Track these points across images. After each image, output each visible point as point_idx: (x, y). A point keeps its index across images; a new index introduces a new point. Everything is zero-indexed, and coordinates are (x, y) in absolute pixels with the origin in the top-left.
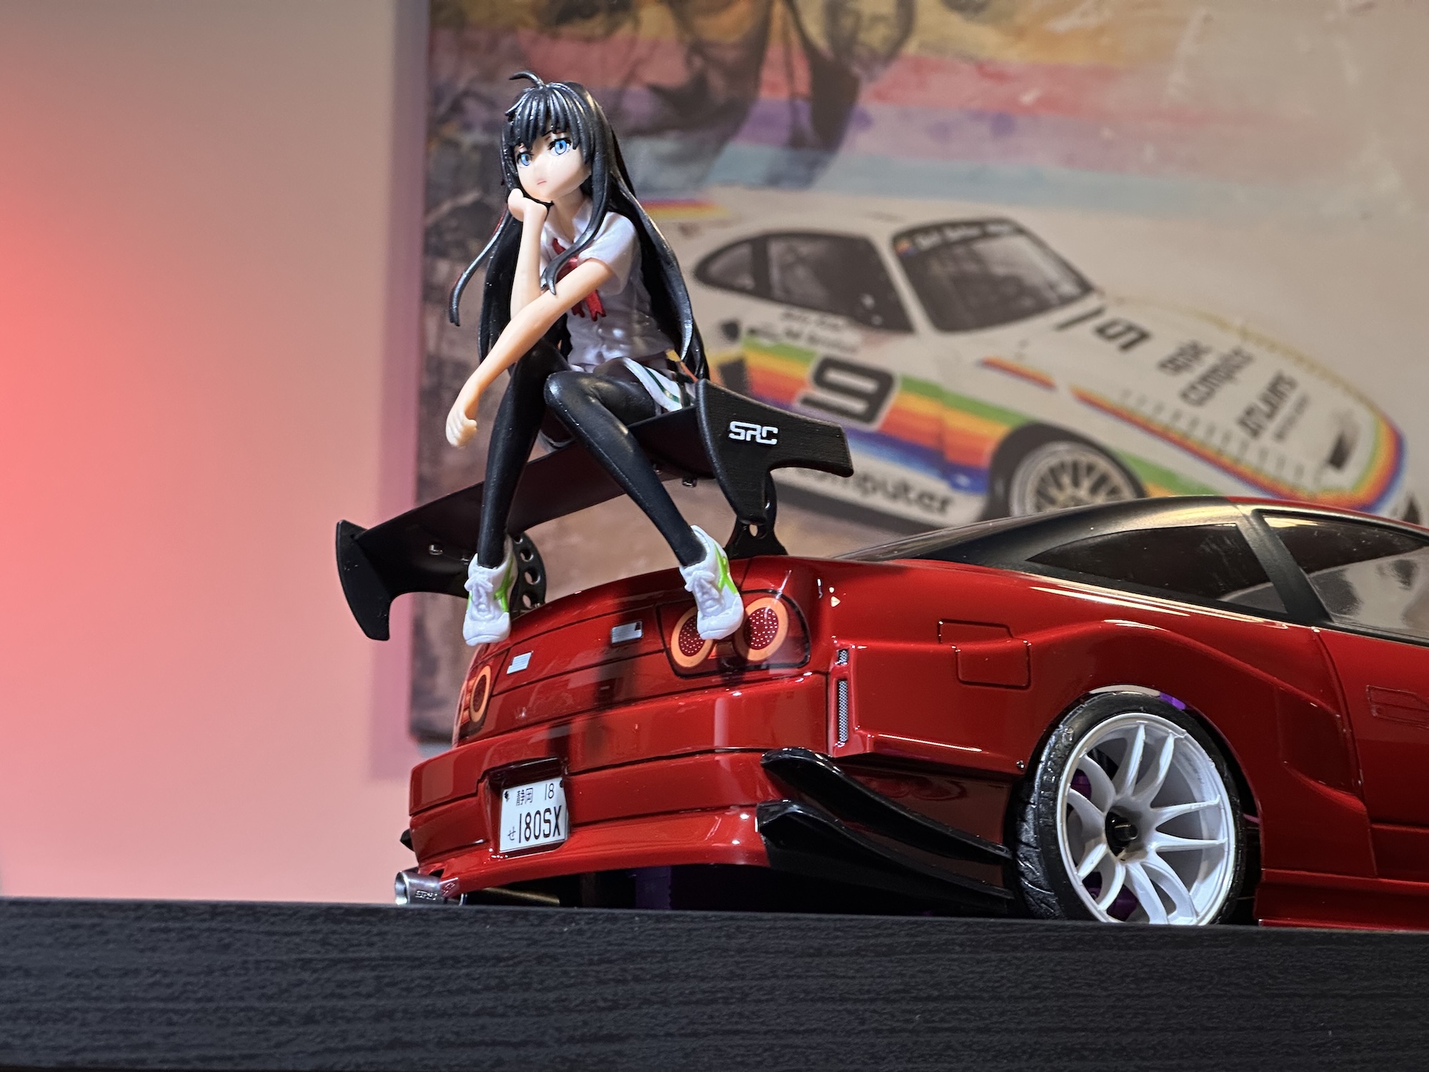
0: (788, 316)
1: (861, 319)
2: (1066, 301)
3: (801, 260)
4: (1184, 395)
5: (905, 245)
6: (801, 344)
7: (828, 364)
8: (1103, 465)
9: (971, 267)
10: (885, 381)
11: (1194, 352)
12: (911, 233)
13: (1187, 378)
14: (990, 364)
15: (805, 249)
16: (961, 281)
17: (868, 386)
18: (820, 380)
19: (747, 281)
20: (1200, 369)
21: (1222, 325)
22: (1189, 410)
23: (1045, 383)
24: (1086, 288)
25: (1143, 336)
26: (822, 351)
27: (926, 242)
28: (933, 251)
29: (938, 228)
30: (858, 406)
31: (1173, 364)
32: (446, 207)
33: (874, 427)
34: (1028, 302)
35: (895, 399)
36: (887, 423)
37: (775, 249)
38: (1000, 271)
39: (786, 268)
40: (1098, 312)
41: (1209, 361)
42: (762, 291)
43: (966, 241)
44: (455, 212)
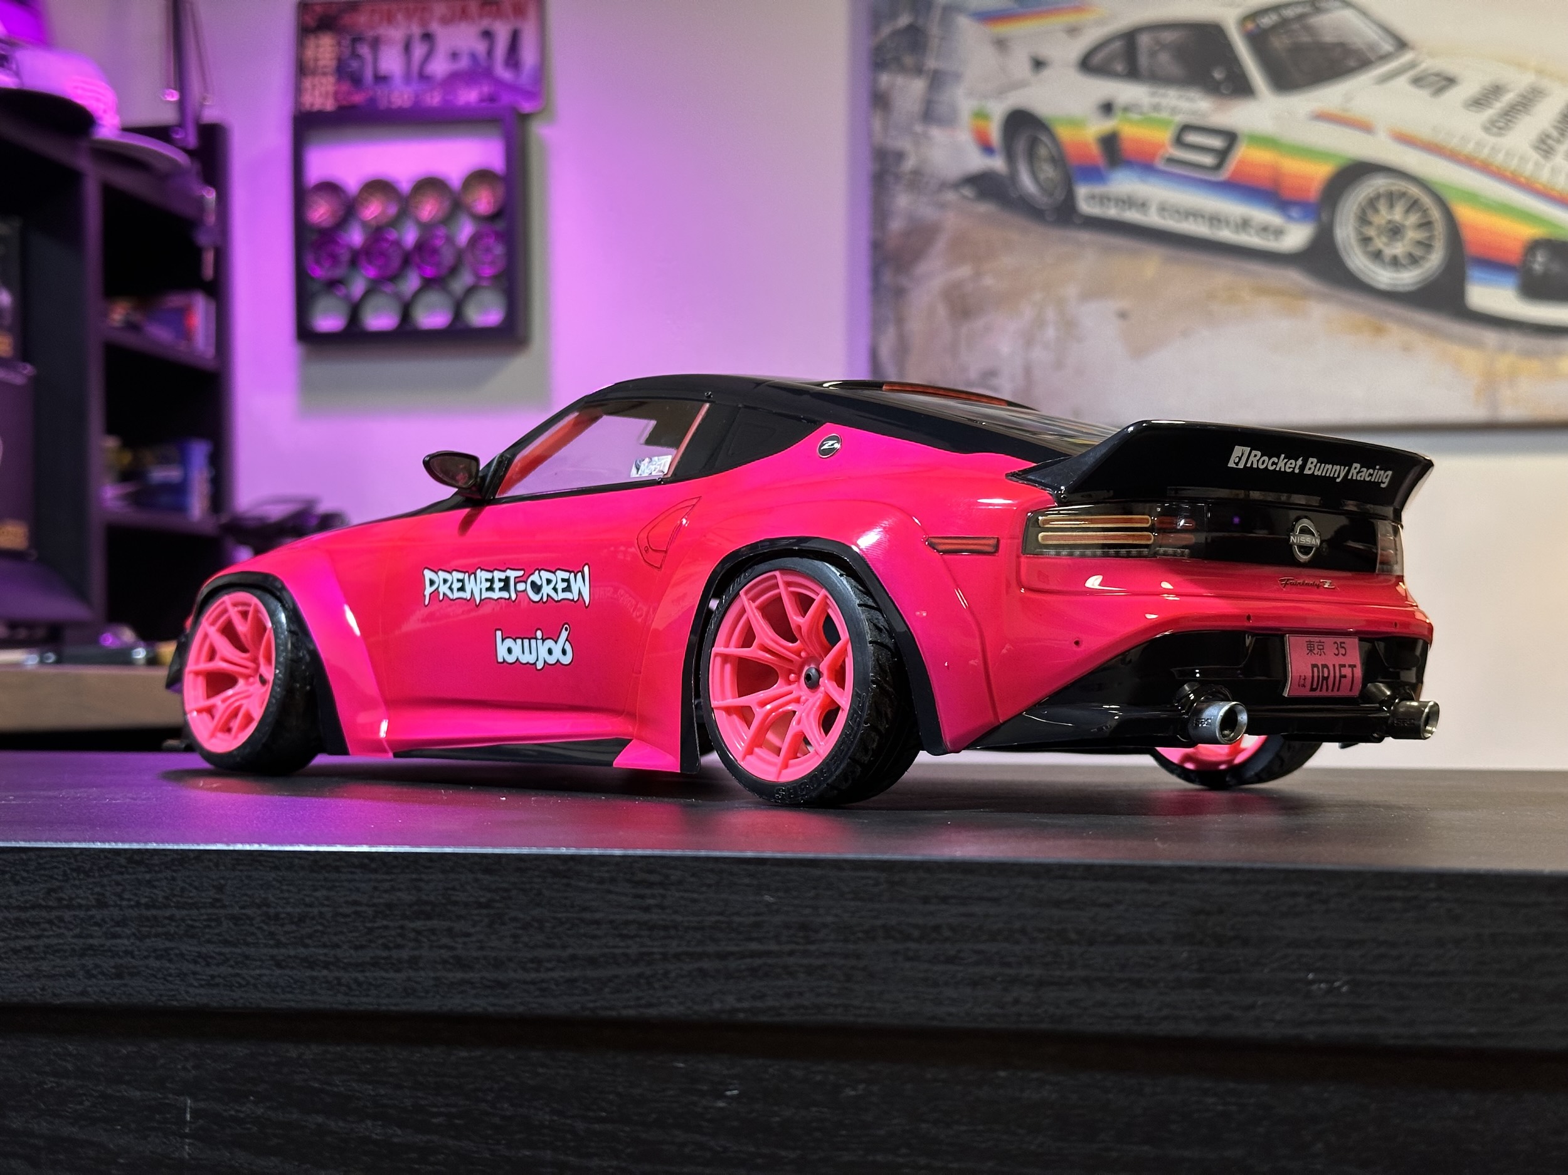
0: (1153, 94)
1: (1213, 88)
2: (1384, 58)
3: (1163, 47)
4: (1486, 129)
5: (1250, 26)
6: (1164, 115)
7: (1186, 128)
8: (1414, 190)
9: (1305, 39)
10: (1231, 137)
11: (1495, 91)
12: (1254, 16)
13: (1489, 113)
14: (1322, 117)
15: (1168, 37)
16: (1297, 50)
17: (1217, 143)
18: (1179, 141)
19: (1119, 67)
20: (1499, 105)
21: (1521, 66)
22: (1491, 140)
23: (1364, 127)
24: (1402, 45)
25: (1450, 81)
26: (1180, 119)
27: (1267, 21)
28: (1274, 28)
29: (1275, 8)
30: (1208, 160)
31: (1478, 102)
32: (886, 30)
33: (1224, 175)
34: (1352, 63)
35: (1243, 152)
36: (1235, 173)
37: (1144, 40)
38: (1328, 38)
39: (1153, 54)
40: (1412, 65)
41: (1508, 98)
42: (1133, 73)
43: (1301, 17)
44: (896, 33)
